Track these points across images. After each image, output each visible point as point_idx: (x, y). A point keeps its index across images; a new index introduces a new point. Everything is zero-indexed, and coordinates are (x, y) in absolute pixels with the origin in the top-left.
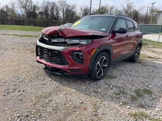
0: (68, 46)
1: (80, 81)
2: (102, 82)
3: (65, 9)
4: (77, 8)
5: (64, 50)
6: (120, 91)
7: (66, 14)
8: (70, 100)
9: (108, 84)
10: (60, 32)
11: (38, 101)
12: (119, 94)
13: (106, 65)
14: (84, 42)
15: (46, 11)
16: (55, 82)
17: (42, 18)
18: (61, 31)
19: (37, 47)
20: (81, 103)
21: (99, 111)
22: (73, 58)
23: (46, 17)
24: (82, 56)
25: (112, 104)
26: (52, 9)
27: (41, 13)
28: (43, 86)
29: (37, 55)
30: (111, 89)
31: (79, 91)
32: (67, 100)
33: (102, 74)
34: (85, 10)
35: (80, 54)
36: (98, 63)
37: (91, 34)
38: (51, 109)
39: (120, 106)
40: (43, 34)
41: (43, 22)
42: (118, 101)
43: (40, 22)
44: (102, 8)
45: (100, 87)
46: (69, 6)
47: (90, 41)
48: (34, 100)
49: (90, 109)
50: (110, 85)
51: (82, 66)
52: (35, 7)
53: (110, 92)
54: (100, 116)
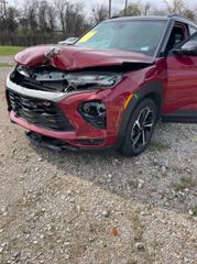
0: (71, 89)
1: (100, 160)
2: (143, 160)
3: (64, 12)
4: (85, 9)
5: (64, 100)
6: (183, 180)
7: (67, 21)
8: (82, 210)
9: (156, 164)
10: (52, 59)
11: (14, 217)
12: (182, 188)
13: (150, 125)
14: (106, 81)
15: (32, 17)
16: (50, 164)
17: (25, 31)
18: (54, 55)
19: (8, 92)
20: (107, 216)
21: (145, 236)
22: (84, 117)
23: (33, 29)
24: (102, 110)
25: (172, 213)
26: (42, 13)
27: (23, 21)
28: (26, 174)
29: (10, 109)
30: (165, 175)
31: (100, 183)
32: (75, 208)
33: (144, 143)
34: (100, 13)
35: (99, 106)
36: (137, 122)
37: (121, 61)
38: (42, 236)
39: (189, 218)
40: (19, 64)
41: (28, 38)
42: (182, 206)
43: (22, 38)
44: (130, 8)
45: (141, 172)
46: (72, 6)
47: (119, 77)
48: (5, 214)
49: (127, 233)
50: (161, 166)
51: (104, 131)
52: (12, 11)
53: (163, 183)
54: (150, 250)
